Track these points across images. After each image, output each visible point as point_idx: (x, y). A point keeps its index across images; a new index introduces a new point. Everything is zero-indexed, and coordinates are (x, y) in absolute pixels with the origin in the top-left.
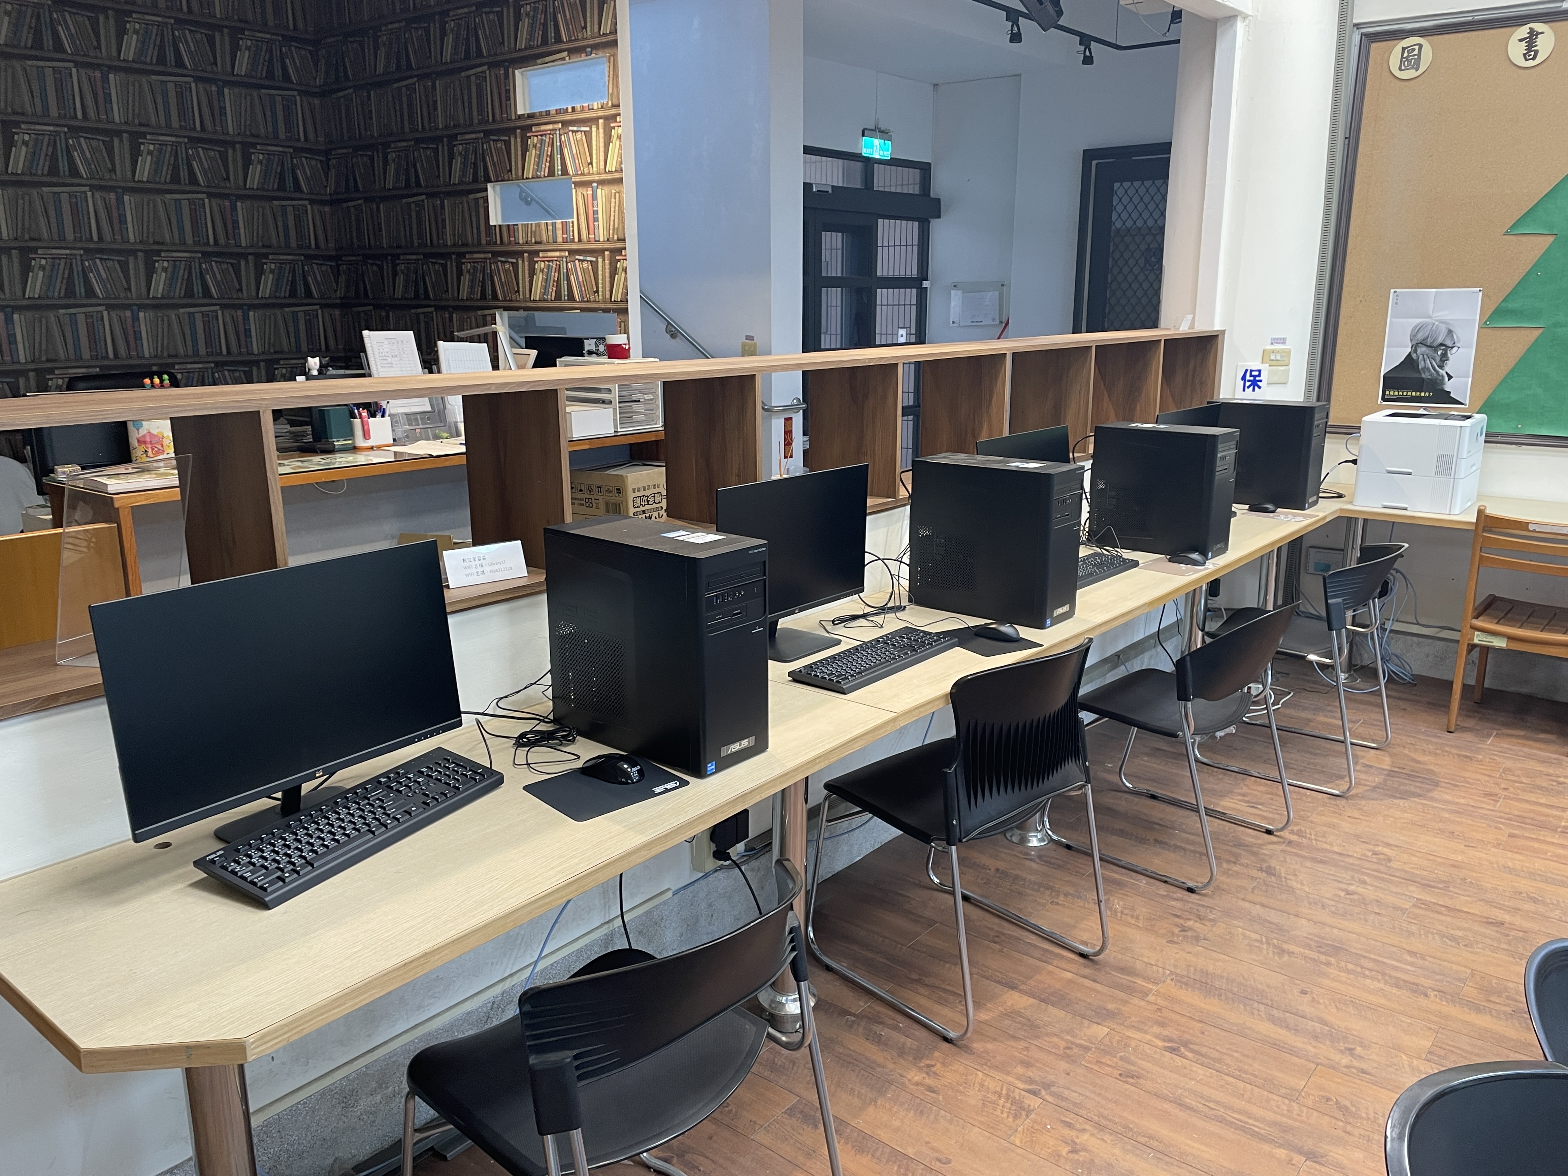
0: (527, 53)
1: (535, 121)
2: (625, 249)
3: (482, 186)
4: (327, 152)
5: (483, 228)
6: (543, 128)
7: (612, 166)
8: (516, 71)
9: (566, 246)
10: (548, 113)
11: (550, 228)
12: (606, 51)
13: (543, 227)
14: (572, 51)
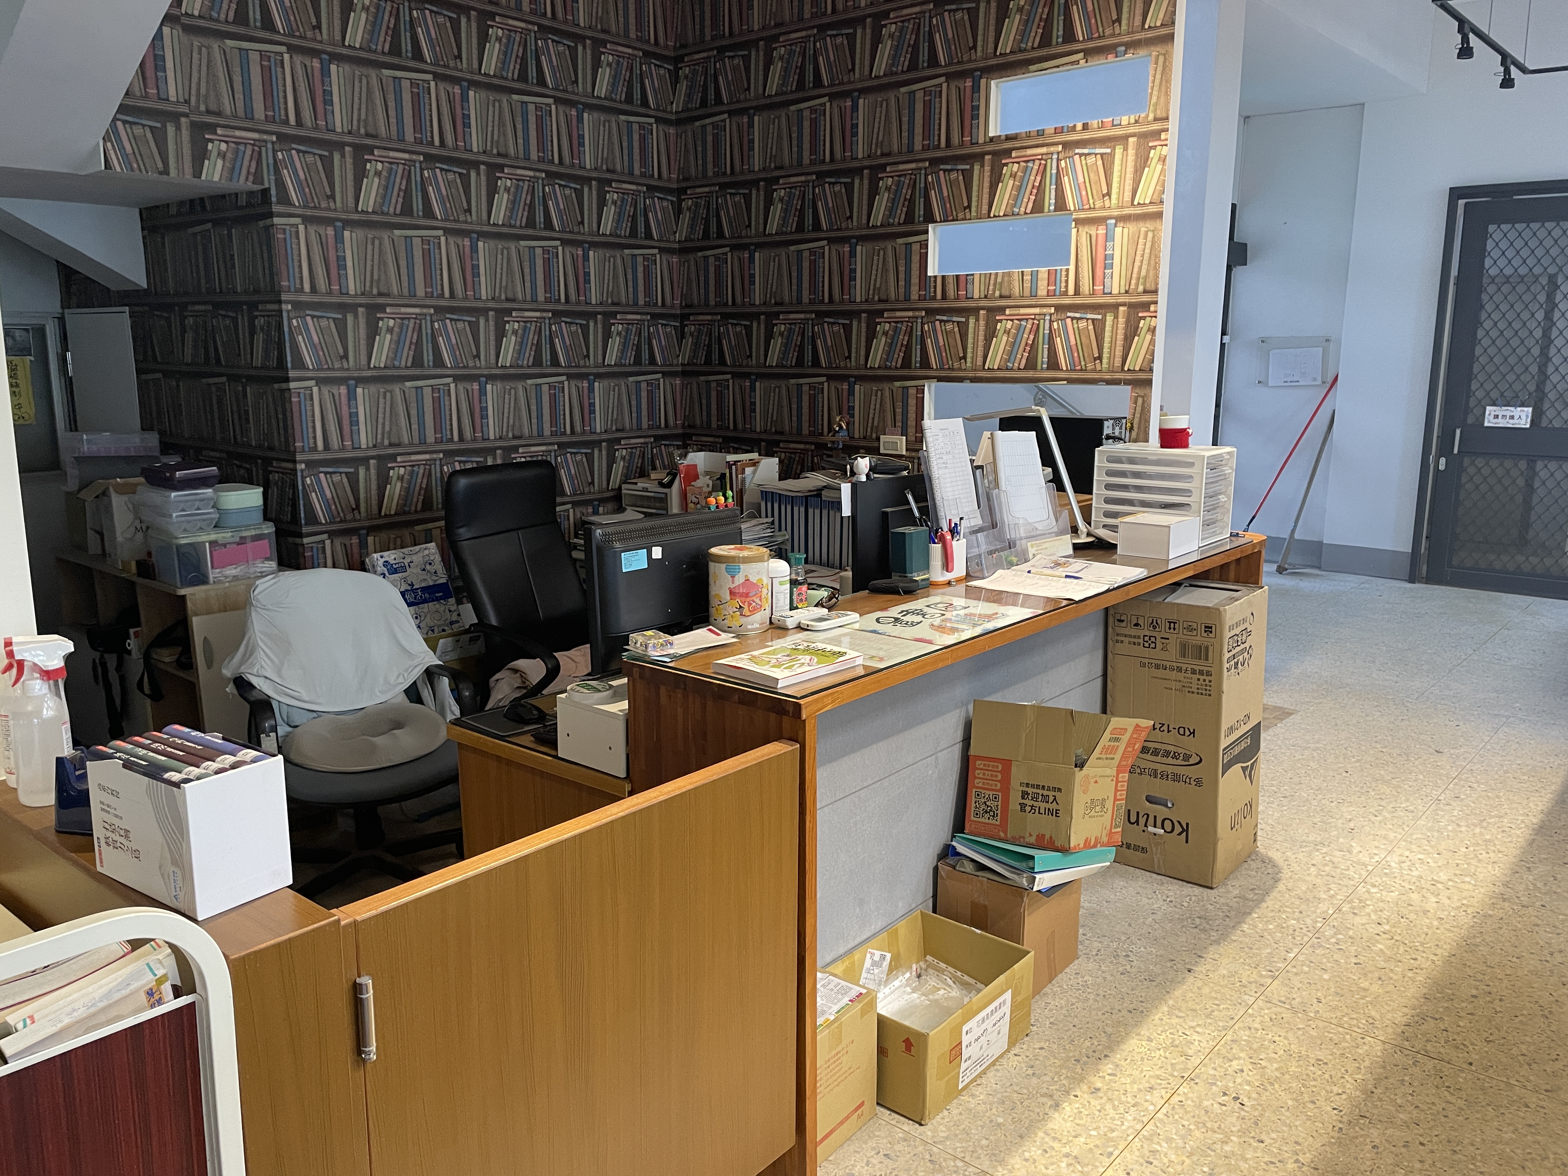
0: (1012, 58)
1: (1017, 144)
2: (1156, 303)
3: (922, 227)
4: (681, 191)
5: (915, 280)
6: (1029, 152)
7: (1145, 194)
8: (992, 82)
9: (1050, 301)
10: (1040, 133)
11: (1027, 278)
12: (1152, 48)
13: (1016, 277)
14: (1088, 53)
